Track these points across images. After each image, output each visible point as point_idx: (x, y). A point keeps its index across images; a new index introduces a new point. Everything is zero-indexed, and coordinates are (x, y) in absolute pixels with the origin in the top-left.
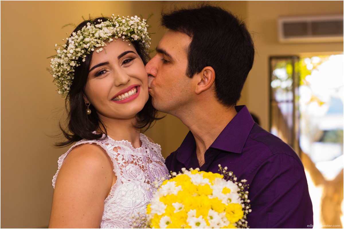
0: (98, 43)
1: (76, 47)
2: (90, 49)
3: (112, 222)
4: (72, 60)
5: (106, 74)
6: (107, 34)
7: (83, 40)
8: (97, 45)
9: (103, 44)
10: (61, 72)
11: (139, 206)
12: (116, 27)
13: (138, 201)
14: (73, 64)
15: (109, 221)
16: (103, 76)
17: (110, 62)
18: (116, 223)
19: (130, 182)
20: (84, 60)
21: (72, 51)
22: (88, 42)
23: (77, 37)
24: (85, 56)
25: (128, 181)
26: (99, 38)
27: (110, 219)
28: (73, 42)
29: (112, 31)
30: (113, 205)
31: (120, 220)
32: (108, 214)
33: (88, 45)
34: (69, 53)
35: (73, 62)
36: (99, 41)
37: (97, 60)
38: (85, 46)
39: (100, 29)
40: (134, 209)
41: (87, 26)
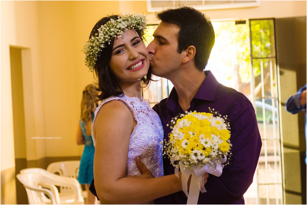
0: (119, 32)
1: (105, 35)
2: (113, 36)
3: (135, 151)
4: (102, 44)
5: (123, 52)
6: (124, 26)
7: (108, 30)
8: (118, 33)
9: (122, 32)
10: (94, 52)
11: (151, 139)
12: (129, 21)
13: (151, 136)
14: (102, 46)
15: (133, 150)
16: (121, 53)
17: (126, 44)
18: (137, 151)
19: (144, 124)
20: (109, 43)
21: (102, 38)
22: (113, 31)
23: (104, 28)
24: (110, 41)
25: (143, 123)
26: (120, 28)
27: (133, 149)
28: (102, 32)
30: (135, 139)
31: (140, 148)
32: (132, 145)
33: (113, 33)
34: (100, 39)
35: (103, 45)
36: (119, 31)
37: (117, 43)
38: (111, 34)
39: (119, 22)
40: (148, 141)
41: (110, 21)
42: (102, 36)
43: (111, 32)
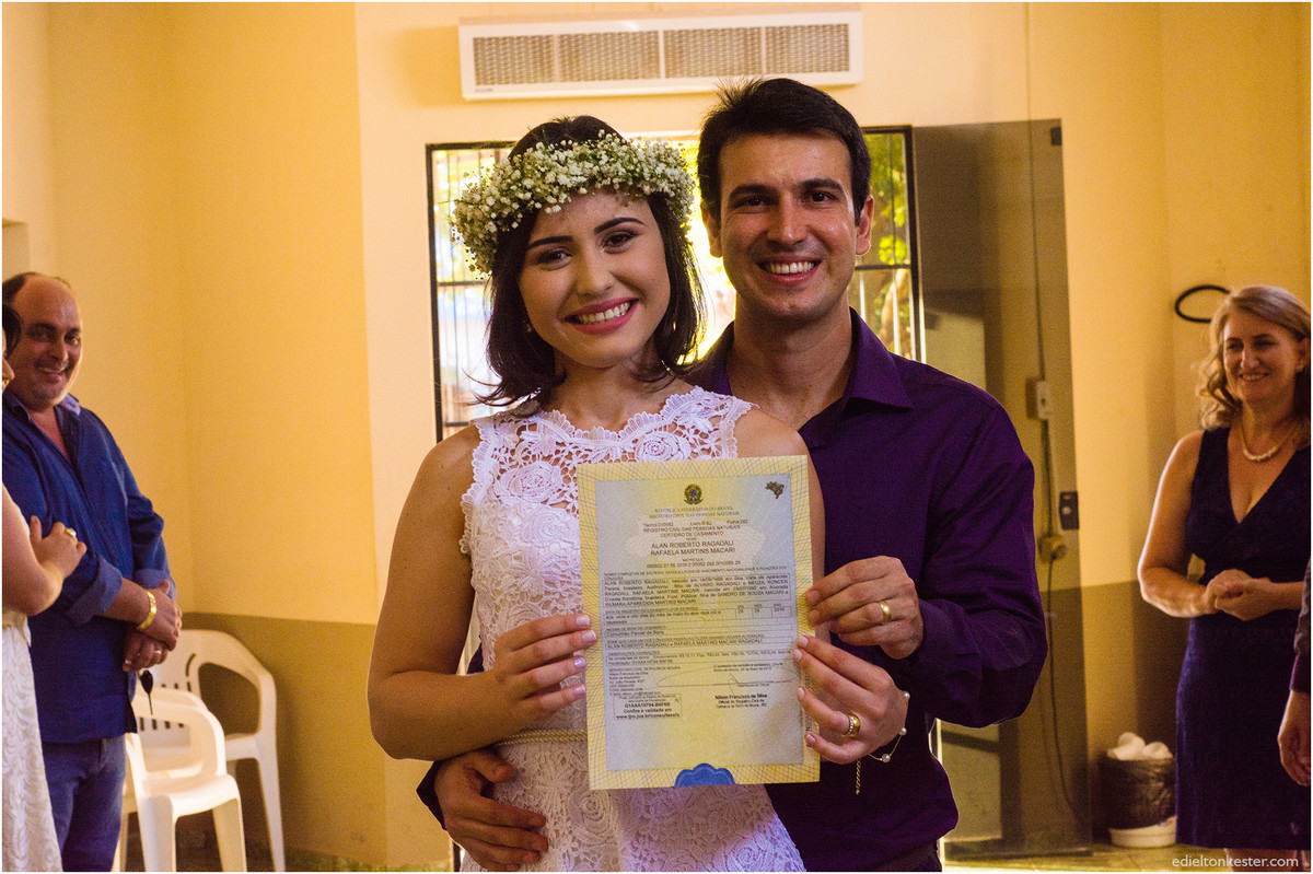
0: (552, 195)
1: (503, 193)
2: (532, 202)
4: (490, 220)
5: (564, 262)
6: (576, 179)
7: (520, 181)
8: (551, 200)
9: (563, 198)
12: (601, 163)
16: (554, 264)
17: (575, 239)
20: (515, 225)
22: (529, 189)
24: (520, 216)
26: (556, 184)
29: (588, 172)
38: (521, 196)
39: (560, 162)
41: (535, 149)
42: (493, 196)
43: (525, 190)
